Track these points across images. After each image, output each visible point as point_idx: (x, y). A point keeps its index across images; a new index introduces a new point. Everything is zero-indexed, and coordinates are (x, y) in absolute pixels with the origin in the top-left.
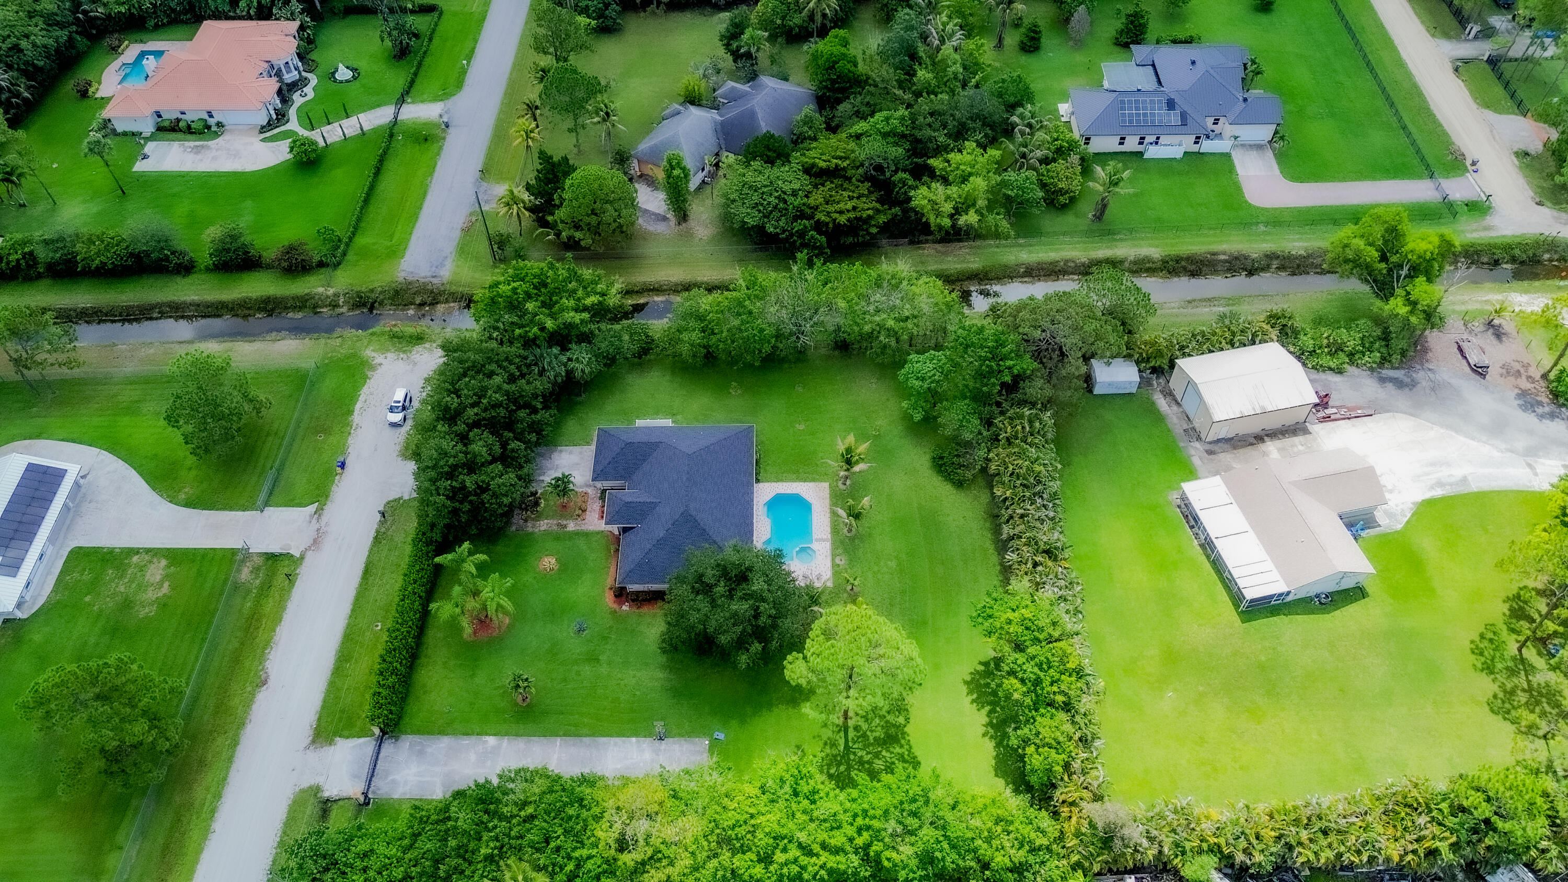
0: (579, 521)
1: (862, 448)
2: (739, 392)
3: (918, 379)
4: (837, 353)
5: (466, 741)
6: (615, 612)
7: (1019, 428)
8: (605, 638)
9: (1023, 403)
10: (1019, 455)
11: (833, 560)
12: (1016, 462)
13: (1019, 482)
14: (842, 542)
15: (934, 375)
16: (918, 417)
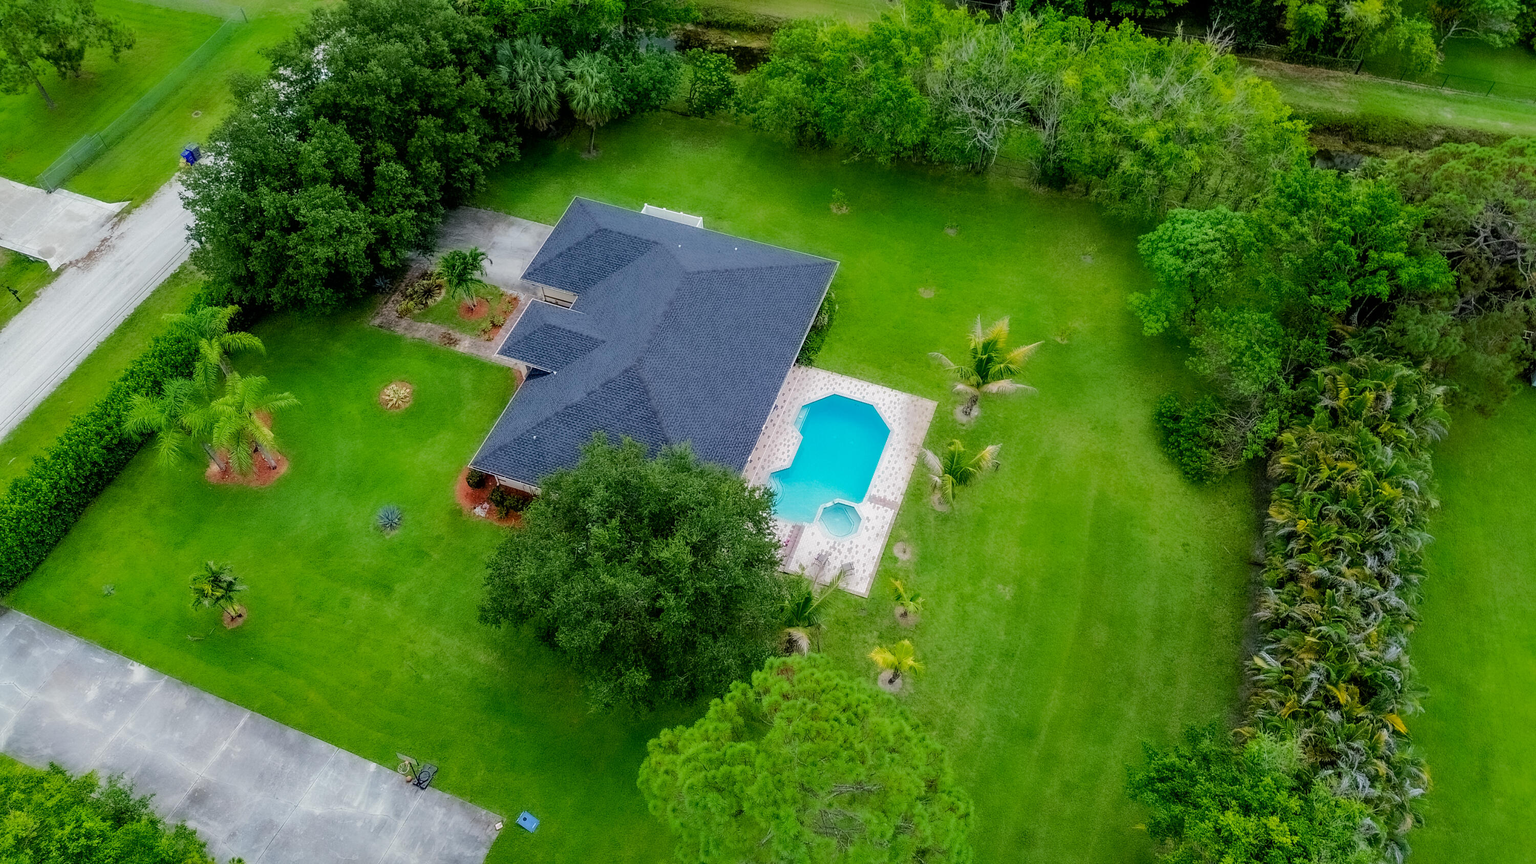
0: (481, 342)
1: (1021, 353)
2: (844, 210)
3: (1177, 253)
4: (1041, 191)
5: (100, 659)
6: (460, 513)
7: (1370, 396)
8: (420, 554)
9: (1390, 351)
10: (1352, 452)
11: (888, 547)
12: (1340, 465)
13: (1335, 508)
14: (921, 521)
15: (1213, 251)
16: (1153, 327)
